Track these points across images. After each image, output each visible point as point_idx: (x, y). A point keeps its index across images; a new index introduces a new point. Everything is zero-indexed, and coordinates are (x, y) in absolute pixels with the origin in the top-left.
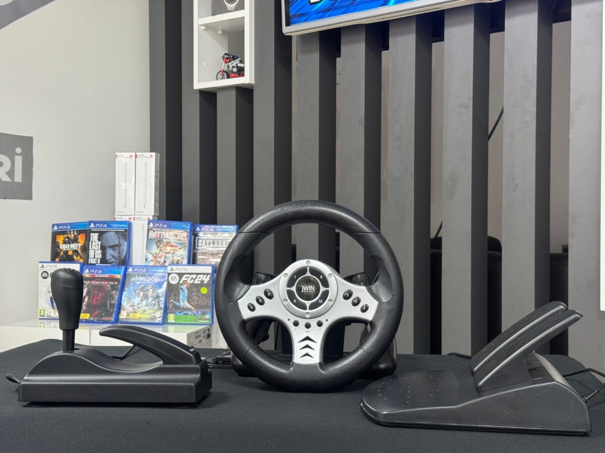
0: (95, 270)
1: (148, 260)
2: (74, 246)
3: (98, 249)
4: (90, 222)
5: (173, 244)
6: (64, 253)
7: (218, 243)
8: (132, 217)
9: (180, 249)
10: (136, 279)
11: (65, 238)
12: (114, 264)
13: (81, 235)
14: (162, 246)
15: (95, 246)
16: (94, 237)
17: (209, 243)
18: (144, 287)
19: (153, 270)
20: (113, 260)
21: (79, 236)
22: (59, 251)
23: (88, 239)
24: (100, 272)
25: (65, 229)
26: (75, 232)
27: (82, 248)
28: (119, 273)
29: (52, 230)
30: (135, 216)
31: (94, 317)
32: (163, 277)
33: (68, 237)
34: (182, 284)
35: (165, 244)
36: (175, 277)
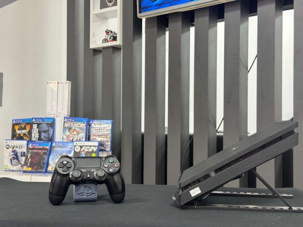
0: (35, 144)
1: (64, 139)
2: (24, 131)
3: (37, 133)
4: (33, 119)
5: (77, 129)
6: (18, 135)
7: (102, 129)
8: (56, 116)
9: (81, 132)
10: (57, 149)
11: (19, 127)
12: (45, 141)
13: (28, 125)
14: (71, 131)
15: (35, 131)
16: (35, 126)
17: (97, 130)
18: (61, 153)
19: (66, 144)
20: (45, 139)
21: (27, 126)
22: (16, 134)
23: (31, 128)
24: (38, 145)
25: (20, 122)
26: (25, 123)
27: (28, 132)
28: (48, 146)
29: (13, 123)
30: (57, 115)
31: (34, 169)
32: (72, 148)
33: (21, 127)
34: (82, 152)
35: (73, 130)
36: (78, 148)
